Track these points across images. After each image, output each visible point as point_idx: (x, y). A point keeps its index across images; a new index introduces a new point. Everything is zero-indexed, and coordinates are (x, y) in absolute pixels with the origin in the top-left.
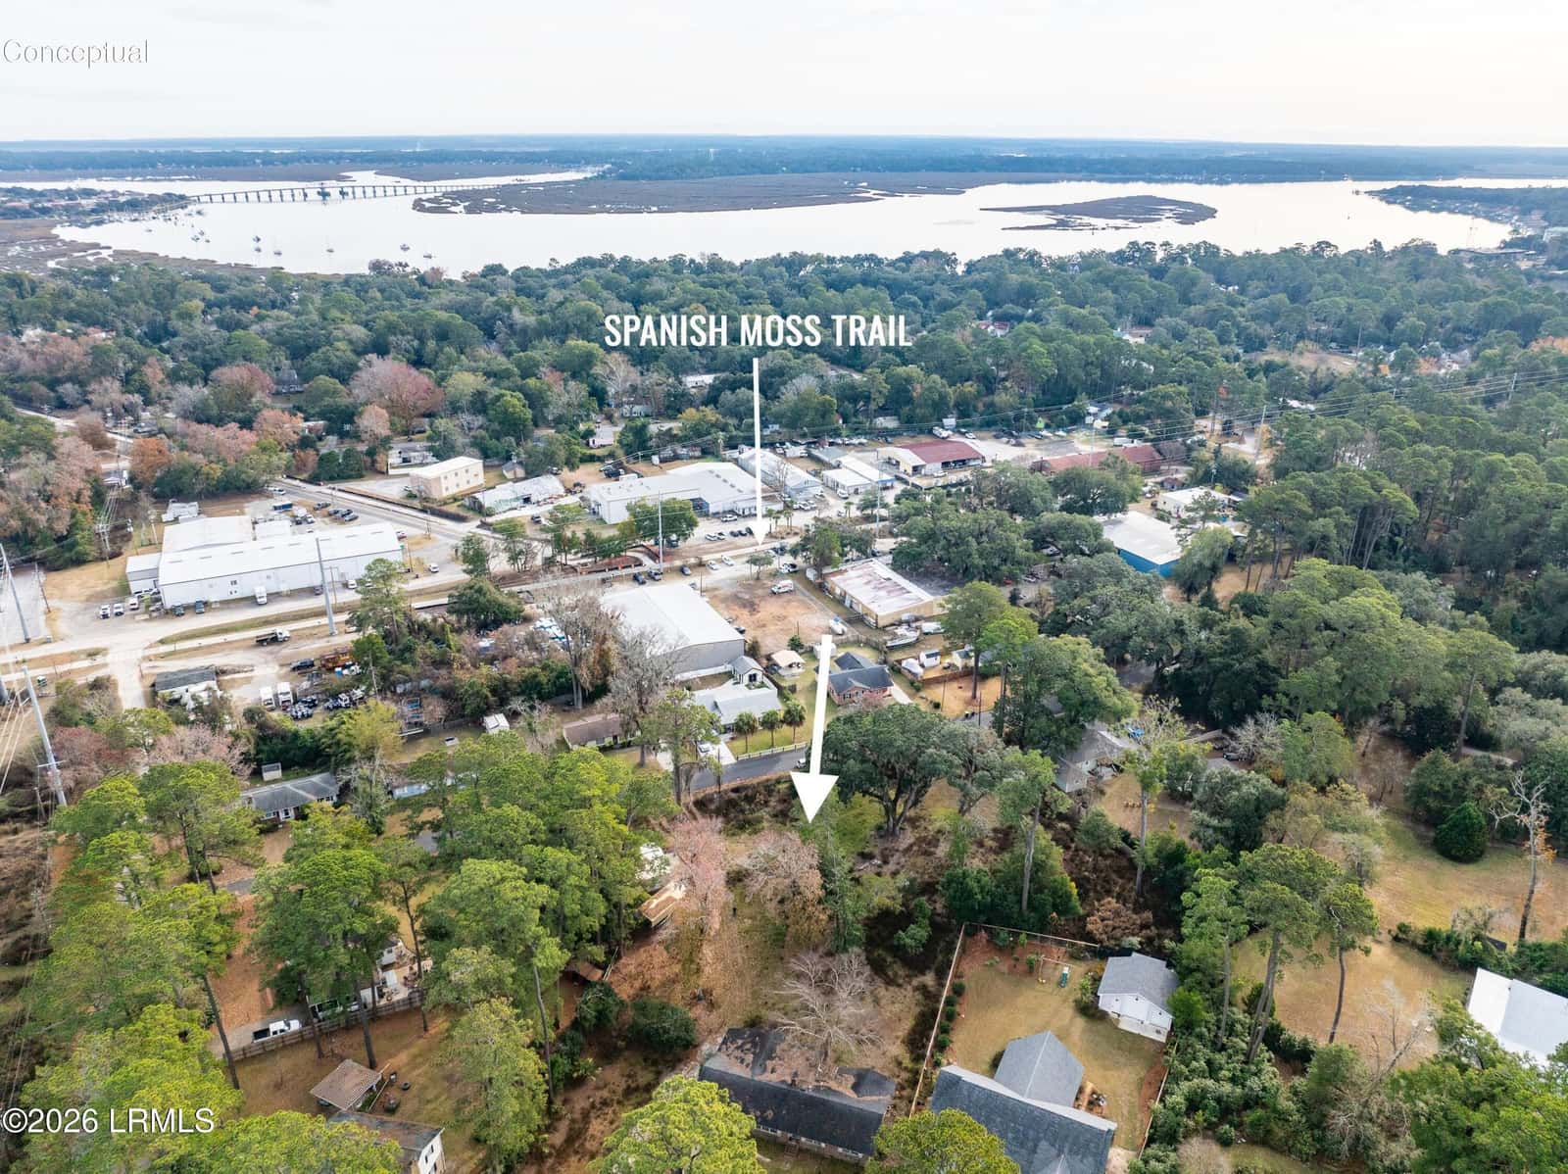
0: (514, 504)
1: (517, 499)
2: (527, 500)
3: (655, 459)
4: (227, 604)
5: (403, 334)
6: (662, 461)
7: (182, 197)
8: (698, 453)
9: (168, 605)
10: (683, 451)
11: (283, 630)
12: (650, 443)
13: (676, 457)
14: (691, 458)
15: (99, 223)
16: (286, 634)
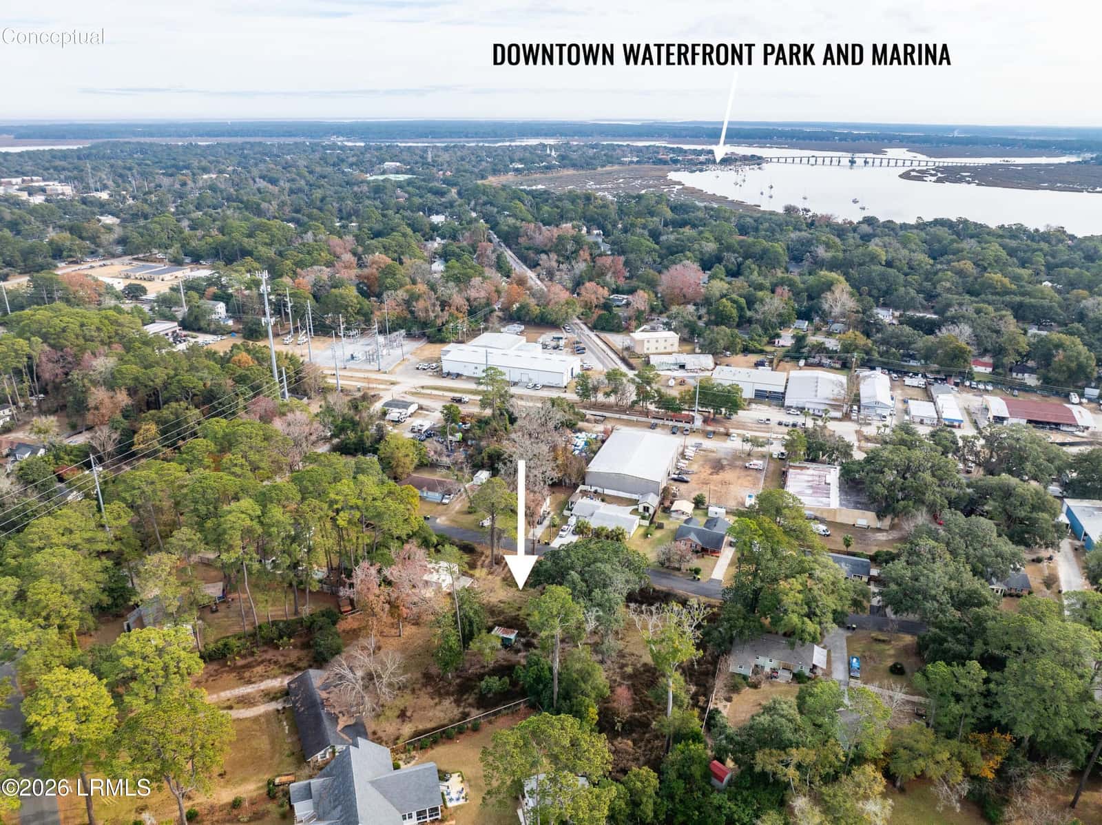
0: (672, 367)
1: (676, 364)
2: (682, 367)
3: (802, 363)
4: (469, 378)
5: (734, 252)
6: (806, 365)
7: (760, 158)
8: (838, 366)
9: (445, 370)
10: (826, 361)
11: (466, 398)
12: (804, 350)
13: (820, 365)
14: (832, 368)
15: (701, 171)
16: (466, 400)
